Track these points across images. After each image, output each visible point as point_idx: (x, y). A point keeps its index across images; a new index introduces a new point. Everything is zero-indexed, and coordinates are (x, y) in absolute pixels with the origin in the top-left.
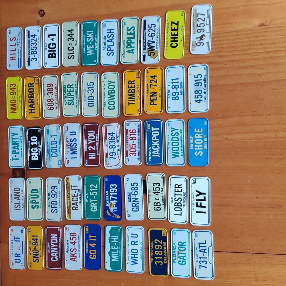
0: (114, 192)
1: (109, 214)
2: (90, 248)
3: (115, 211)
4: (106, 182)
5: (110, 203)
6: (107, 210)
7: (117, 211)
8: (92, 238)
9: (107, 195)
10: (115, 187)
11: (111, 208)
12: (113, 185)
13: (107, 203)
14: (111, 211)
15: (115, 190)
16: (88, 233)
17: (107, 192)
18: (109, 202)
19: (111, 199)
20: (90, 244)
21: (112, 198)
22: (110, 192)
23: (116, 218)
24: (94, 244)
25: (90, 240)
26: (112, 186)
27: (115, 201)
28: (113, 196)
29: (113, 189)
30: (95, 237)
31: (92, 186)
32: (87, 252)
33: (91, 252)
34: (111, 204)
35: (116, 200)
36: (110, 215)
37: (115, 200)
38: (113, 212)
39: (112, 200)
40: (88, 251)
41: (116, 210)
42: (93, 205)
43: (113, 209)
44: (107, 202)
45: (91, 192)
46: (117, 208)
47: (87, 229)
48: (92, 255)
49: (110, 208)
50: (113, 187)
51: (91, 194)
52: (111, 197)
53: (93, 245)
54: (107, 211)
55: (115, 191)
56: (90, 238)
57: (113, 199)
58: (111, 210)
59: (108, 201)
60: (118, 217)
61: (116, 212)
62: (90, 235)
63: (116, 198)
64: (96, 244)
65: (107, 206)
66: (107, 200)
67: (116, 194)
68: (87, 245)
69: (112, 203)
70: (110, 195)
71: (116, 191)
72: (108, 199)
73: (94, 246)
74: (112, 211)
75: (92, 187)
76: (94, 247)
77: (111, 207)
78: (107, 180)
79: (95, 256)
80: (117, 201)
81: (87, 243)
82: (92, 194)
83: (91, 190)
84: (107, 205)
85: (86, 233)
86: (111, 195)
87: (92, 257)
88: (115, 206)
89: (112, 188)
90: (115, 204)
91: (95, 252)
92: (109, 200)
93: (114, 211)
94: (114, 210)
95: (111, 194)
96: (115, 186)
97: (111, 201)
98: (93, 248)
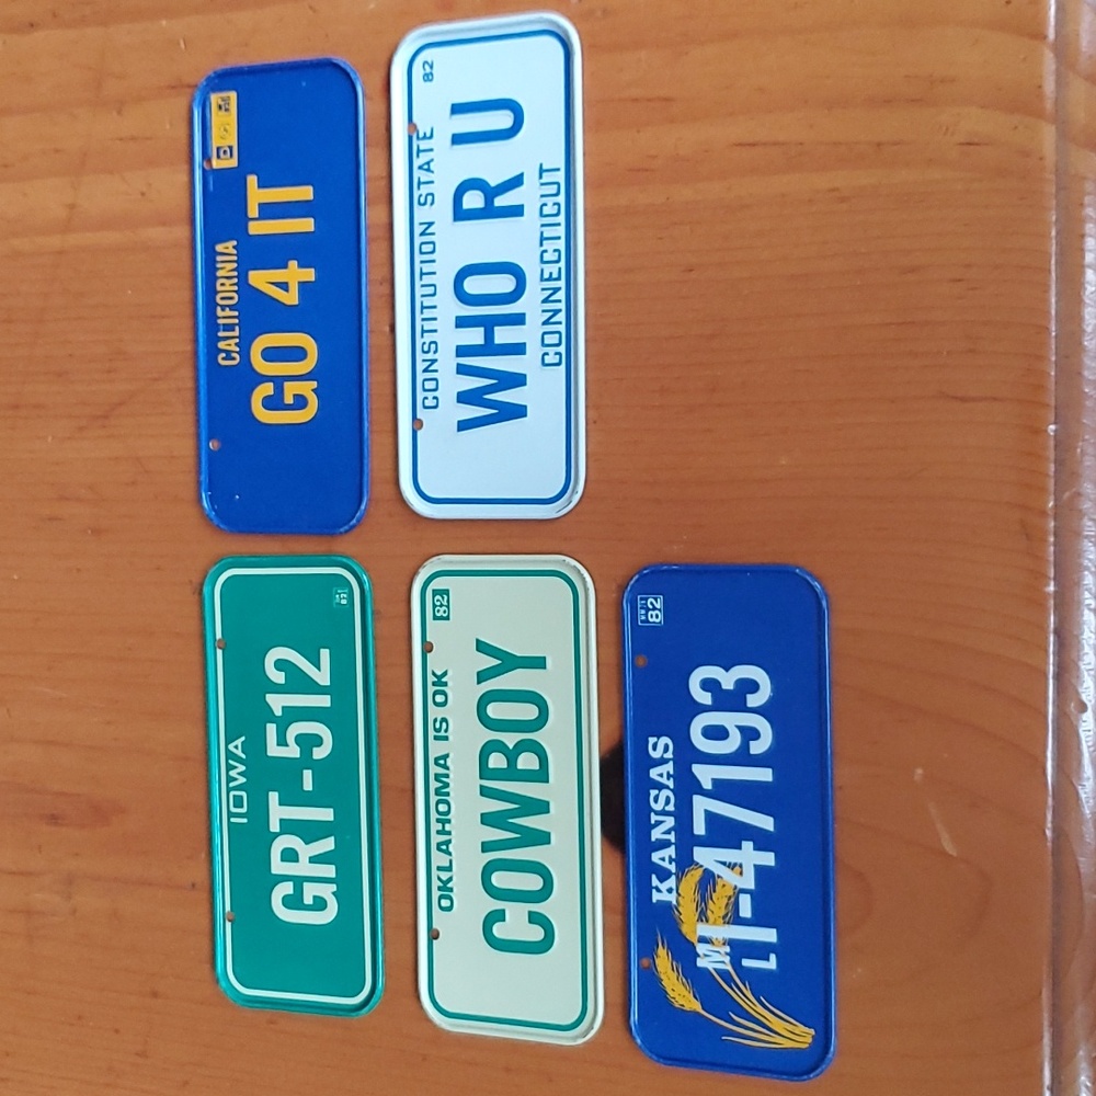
0: (742, 758)
1: (682, 996)
2: (259, 313)
3: (746, 963)
4: (644, 634)
5: (693, 877)
6: (662, 951)
7: (772, 964)
8: (269, 211)
9: (661, 787)
10: (753, 700)
11: (703, 930)
12: (728, 679)
13: (664, 875)
14: (701, 963)
15: (750, 734)
16: (234, 163)
17: (660, 746)
18: (685, 861)
19: (700, 828)
20: (259, 279)
21: (711, 818)
22: (687, 756)
23: (761, 1040)
24: (297, 274)
25: (256, 228)
26: (710, 685)
27: (751, 857)
28: (723, 790)
29: (730, 720)
30: (305, 193)
31: (281, 665)
32: (229, 357)
33: (271, 354)
34: (708, 881)
35: (762, 841)
36: (695, 1005)
37: (748, 845)
38: (724, 974)
39: (708, 842)
40: (231, 345)
41: (760, 950)
42: (290, 856)
43: (731, 943)
44: (656, 857)
45: (271, 729)
46: (769, 935)
47: (225, 126)
48: (279, 381)
49: (693, 929)
50: (732, 700)
51: (273, 750)
52: (701, 805)
53: (287, 282)
54: (663, 961)
55: (745, 746)
56: (253, 211)
57: (725, 834)
58: (701, 948)
59: (671, 851)
60: (793, 1035)
61: (756, 980)
62: (252, 180)
63: (766, 822)
64: (309, 275)
65: (656, 897)
66: (656, 834)
67: (765, 775)
68: (226, 288)
69: (718, 870)
70: (687, 786)
71: (758, 748)
72: (670, 822)
73: (294, 288)
74: (712, 959)
75: (278, 677)
76: (291, 298)
77: (703, 917)
78: (656, 618)
79: (307, 388)
80: (768, 859)
81: (226, 269)
82: (282, 742)
83: (277, 702)
84: (663, 893)
85: (216, 164)
86: (707, 785)
87: (273, 403)
88: (746, 910)
89: (715, 708)
90: (749, 882)
91: (298, 354)
92: (686, 841)
93: (736, 963)
94: (739, 949)
95: (705, 774)
96: (751, 686)
97: (705, 857)
98: (280, 317)
